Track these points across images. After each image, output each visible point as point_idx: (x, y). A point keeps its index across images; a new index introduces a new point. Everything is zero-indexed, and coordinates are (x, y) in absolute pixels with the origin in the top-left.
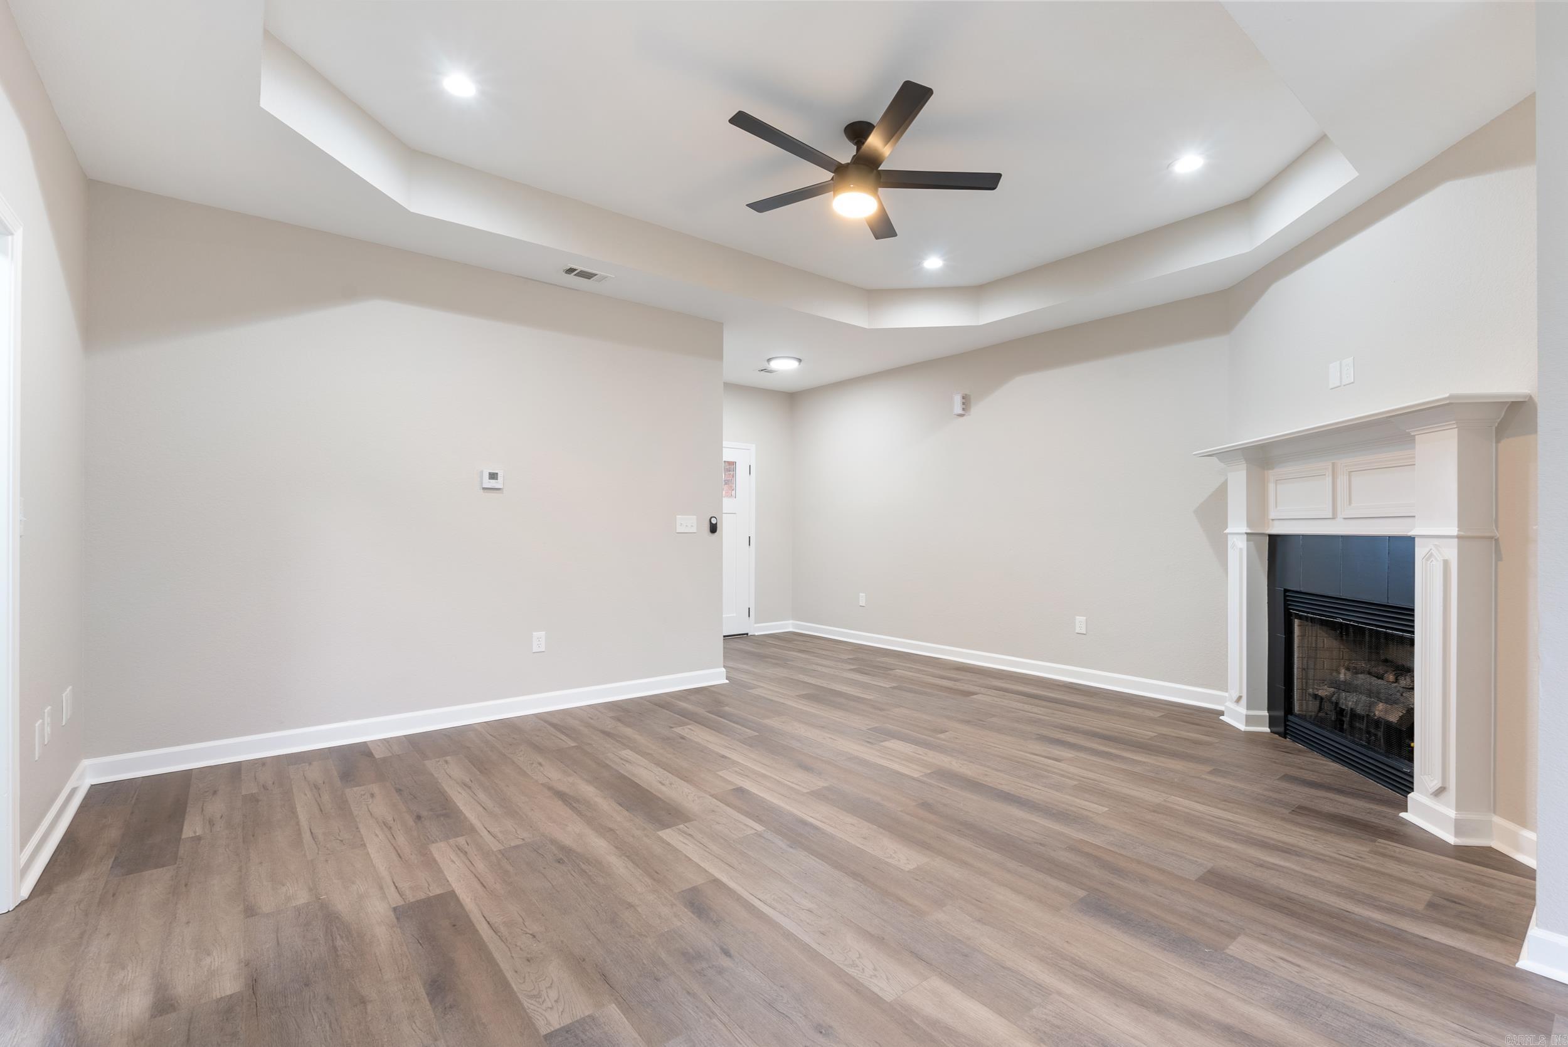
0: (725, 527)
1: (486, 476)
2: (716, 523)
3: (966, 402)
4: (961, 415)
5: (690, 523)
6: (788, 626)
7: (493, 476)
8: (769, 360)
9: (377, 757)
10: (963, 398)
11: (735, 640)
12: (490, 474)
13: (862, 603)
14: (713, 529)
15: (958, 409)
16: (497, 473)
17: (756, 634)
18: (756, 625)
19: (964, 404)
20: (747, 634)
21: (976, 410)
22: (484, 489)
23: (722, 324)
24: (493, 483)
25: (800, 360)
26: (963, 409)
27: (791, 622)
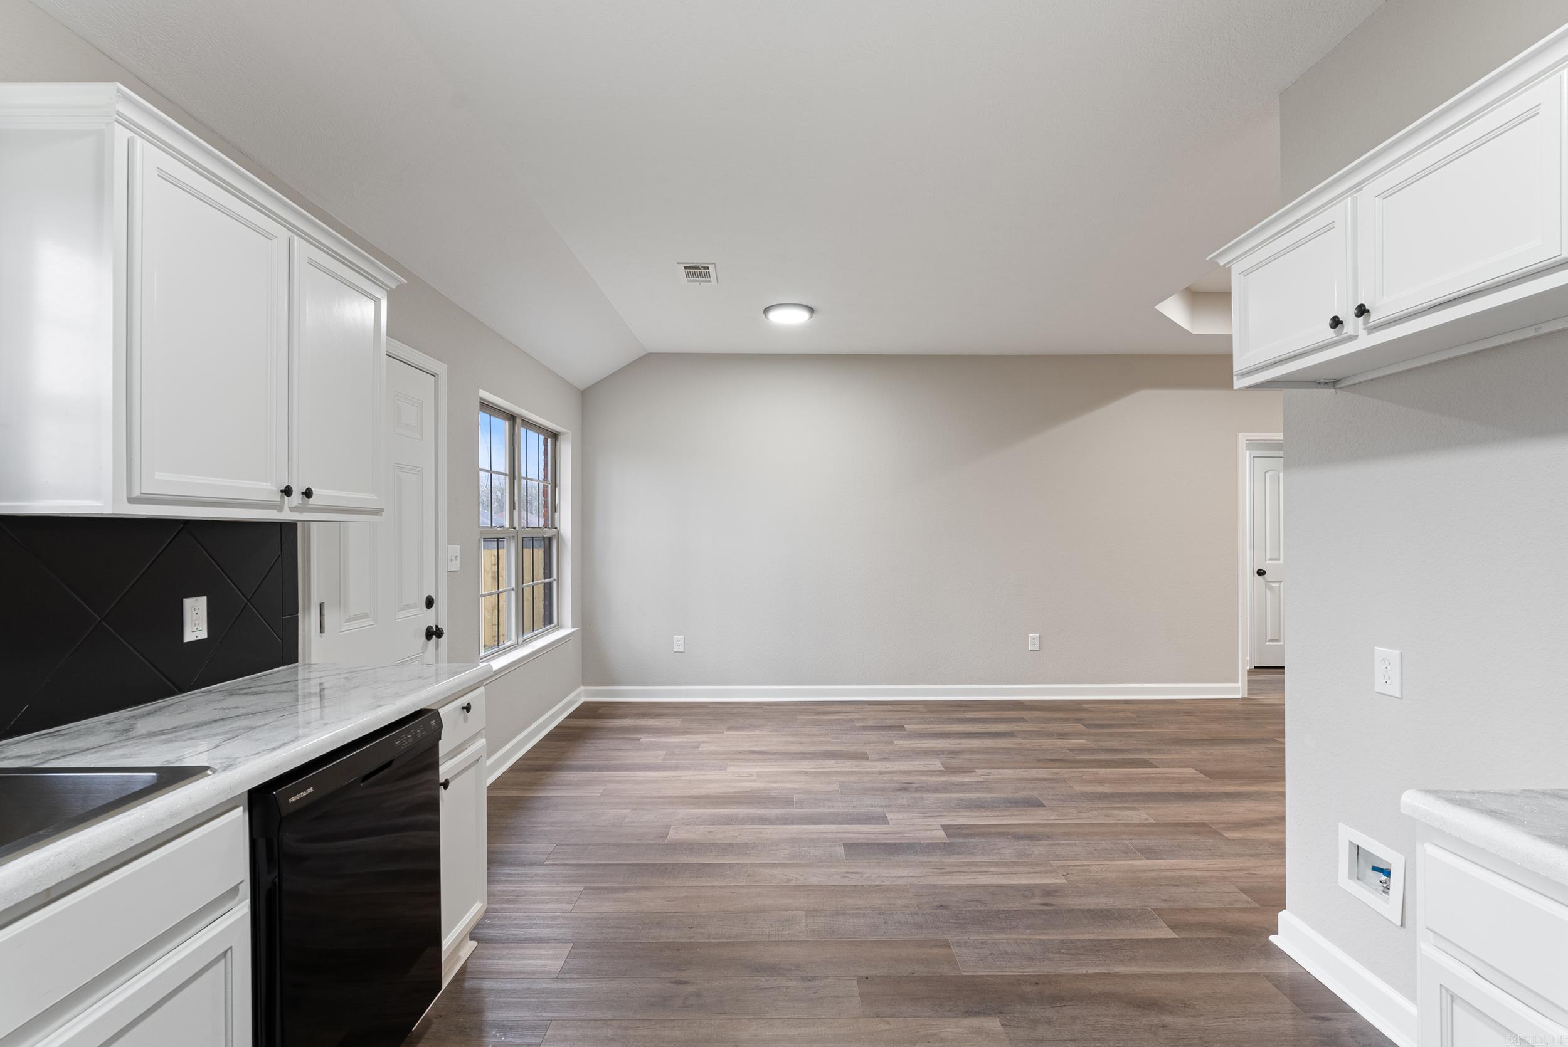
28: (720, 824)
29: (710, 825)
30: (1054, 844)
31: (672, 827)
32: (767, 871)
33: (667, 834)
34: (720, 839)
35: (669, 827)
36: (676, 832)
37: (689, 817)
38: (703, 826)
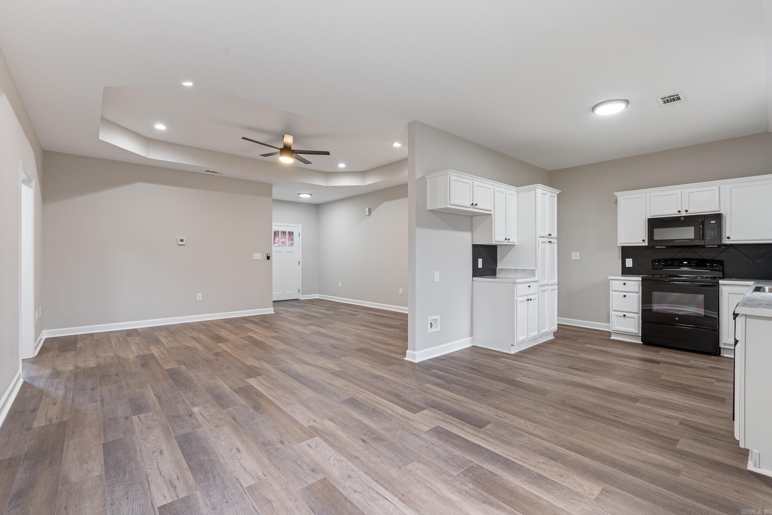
0: (274, 257)
1: (179, 240)
2: (269, 256)
3: (370, 211)
4: (369, 216)
5: (258, 256)
6: (317, 296)
7: (182, 240)
8: (299, 194)
9: (139, 331)
10: (369, 209)
11: (294, 301)
12: (181, 240)
13: (340, 286)
14: (268, 258)
15: (367, 213)
16: (183, 240)
17: (302, 299)
18: (302, 296)
19: (369, 211)
20: (298, 299)
21: (373, 213)
22: (178, 245)
23: (272, 184)
24: (182, 243)
25: (311, 195)
26: (369, 213)
27: (318, 295)
28: (548, 479)
29: (557, 483)
30: (394, 390)
31: (593, 498)
32: (544, 436)
33: (601, 492)
34: (557, 467)
35: (597, 499)
36: (591, 490)
37: (573, 501)
38: (564, 484)
